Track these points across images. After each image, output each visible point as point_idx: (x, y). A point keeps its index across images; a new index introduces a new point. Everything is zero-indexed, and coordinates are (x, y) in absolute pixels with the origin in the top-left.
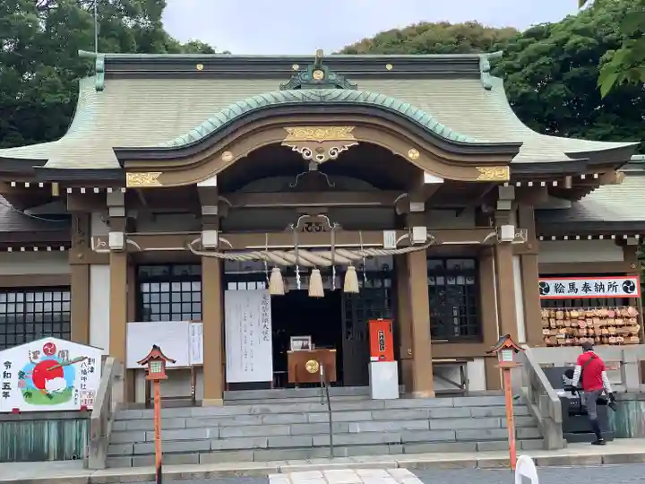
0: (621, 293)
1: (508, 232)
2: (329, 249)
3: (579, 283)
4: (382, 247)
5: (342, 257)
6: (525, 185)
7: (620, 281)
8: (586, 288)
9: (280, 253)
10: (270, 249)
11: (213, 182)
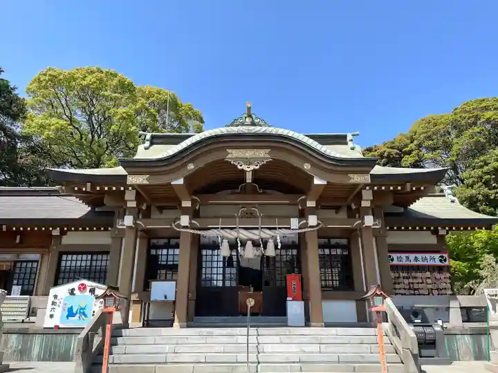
0: (438, 263)
1: (369, 220)
2: (257, 228)
3: (412, 256)
4: (289, 228)
5: (265, 234)
6: (380, 189)
7: (437, 256)
8: (416, 259)
9: (228, 231)
10: (222, 228)
11: (181, 181)
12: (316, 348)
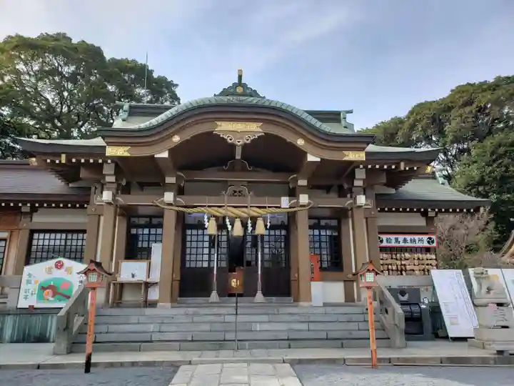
0: (426, 244)
1: (361, 200)
2: (246, 207)
3: (401, 238)
4: (279, 207)
5: (254, 212)
6: (374, 167)
7: (425, 238)
8: (405, 241)
9: (216, 208)
10: (209, 206)
11: (165, 155)
12: (304, 326)
